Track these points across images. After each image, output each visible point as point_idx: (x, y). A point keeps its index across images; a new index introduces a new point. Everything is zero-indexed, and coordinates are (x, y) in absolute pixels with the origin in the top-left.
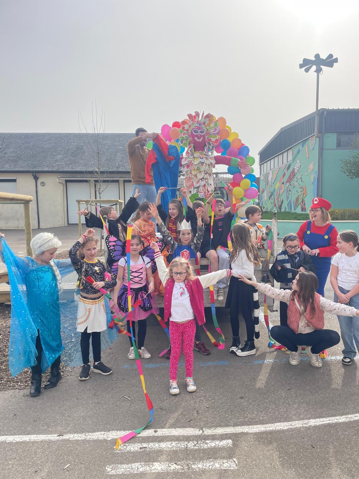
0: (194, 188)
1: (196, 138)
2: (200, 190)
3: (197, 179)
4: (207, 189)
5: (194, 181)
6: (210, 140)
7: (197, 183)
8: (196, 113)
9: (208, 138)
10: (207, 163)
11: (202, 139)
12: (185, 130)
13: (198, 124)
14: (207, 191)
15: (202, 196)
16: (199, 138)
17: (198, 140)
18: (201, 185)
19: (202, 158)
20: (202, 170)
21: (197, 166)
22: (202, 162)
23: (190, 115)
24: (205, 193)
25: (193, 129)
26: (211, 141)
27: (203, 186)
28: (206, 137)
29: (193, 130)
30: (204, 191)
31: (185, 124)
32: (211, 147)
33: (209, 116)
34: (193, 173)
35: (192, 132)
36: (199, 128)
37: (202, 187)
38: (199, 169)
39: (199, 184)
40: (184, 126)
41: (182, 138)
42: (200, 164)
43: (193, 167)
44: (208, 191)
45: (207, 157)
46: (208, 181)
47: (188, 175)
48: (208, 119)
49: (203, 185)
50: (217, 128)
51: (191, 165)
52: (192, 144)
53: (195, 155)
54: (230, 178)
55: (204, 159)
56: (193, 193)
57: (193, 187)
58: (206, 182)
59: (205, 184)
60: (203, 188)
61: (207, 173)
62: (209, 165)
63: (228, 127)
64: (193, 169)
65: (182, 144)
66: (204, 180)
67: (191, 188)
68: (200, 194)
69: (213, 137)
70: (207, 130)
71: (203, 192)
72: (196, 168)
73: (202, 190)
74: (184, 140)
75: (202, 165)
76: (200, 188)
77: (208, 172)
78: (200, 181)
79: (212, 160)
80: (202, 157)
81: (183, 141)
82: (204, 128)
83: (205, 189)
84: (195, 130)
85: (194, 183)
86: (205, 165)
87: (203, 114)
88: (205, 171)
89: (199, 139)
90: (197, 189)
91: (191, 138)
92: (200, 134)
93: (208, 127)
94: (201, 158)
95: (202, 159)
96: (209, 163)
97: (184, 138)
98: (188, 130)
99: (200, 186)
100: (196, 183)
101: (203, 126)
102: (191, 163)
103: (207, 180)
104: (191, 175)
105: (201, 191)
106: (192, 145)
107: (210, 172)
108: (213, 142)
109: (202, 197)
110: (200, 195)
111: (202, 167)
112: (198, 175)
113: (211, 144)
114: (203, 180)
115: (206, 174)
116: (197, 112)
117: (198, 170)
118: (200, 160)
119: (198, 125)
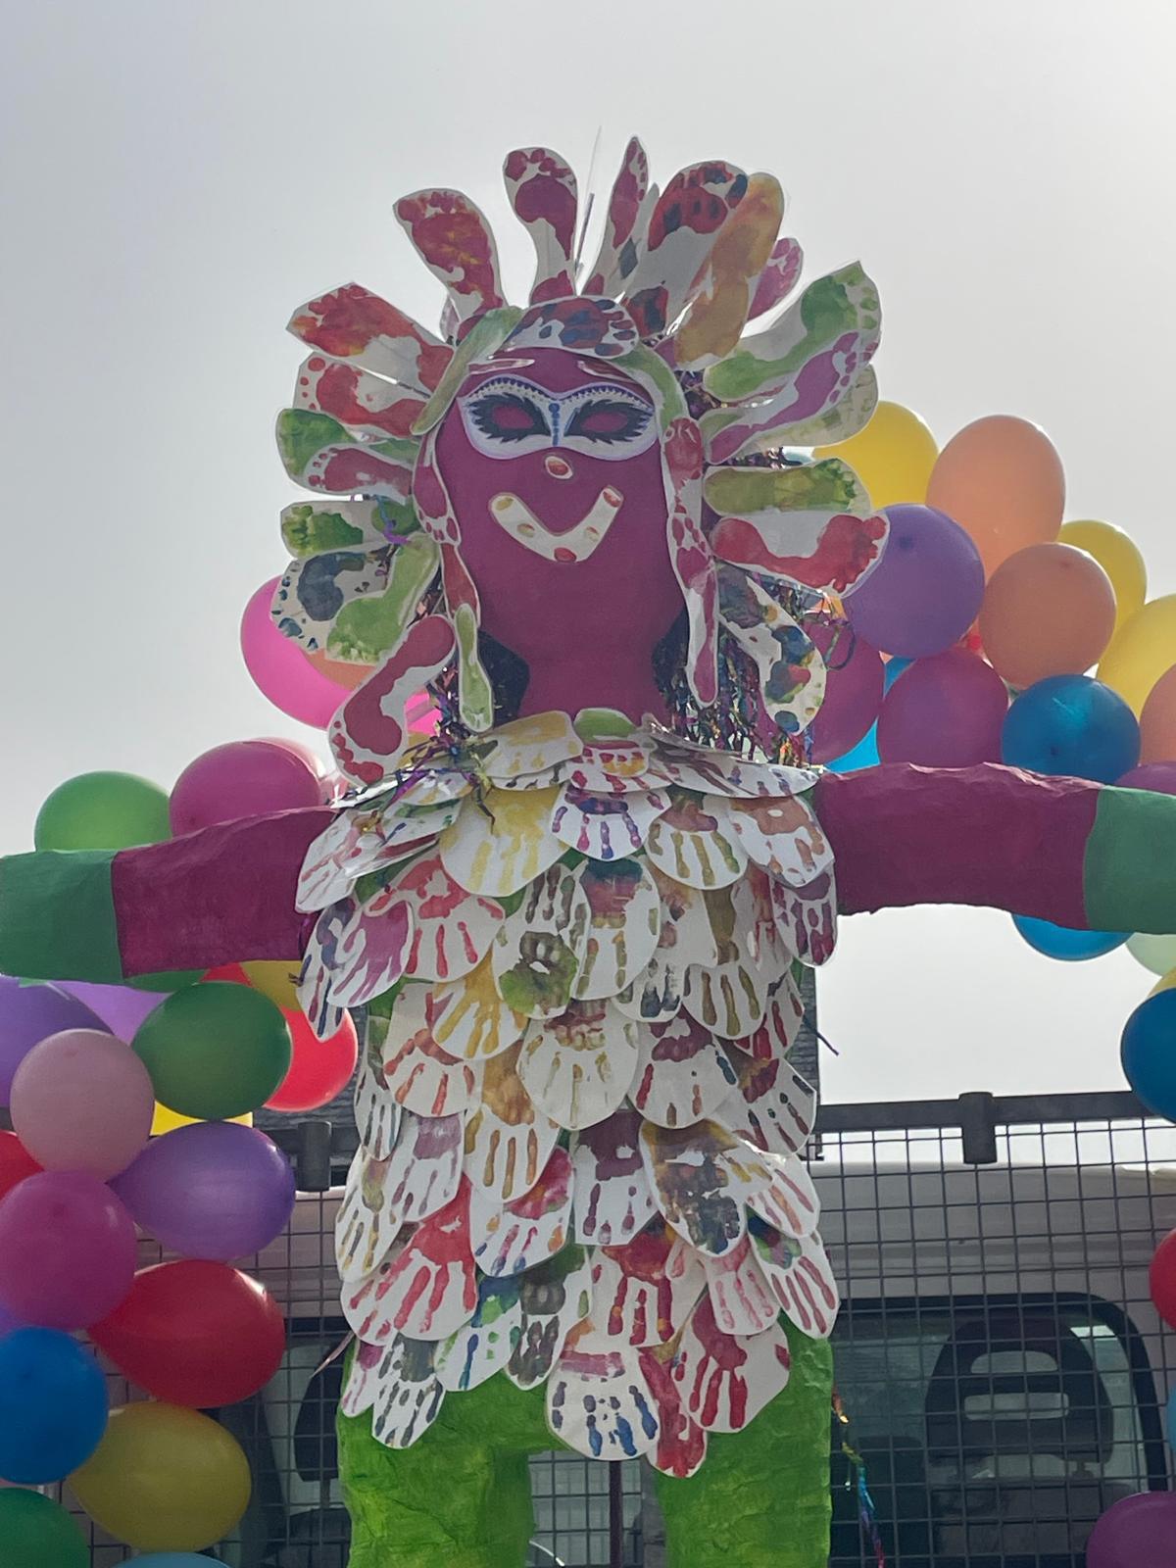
0: (484, 1290)
1: (510, 513)
2: (568, 1317)
3: (521, 1132)
4: (704, 1316)
5: (476, 1177)
6: (744, 543)
7: (529, 1206)
8: (532, 171)
9: (710, 518)
10: (695, 880)
11: (603, 514)
12: (362, 417)
13: (557, 326)
14: (693, 1348)
15: (606, 1427)
16: (560, 512)
17: (544, 543)
18: (594, 1240)
19: (615, 803)
20: (600, 985)
21: (517, 926)
22: (595, 851)
23: (430, 212)
24: (659, 1371)
25: (473, 383)
26: (770, 560)
27: (617, 1254)
28: (681, 495)
29: (463, 402)
30: (652, 1339)
31: (362, 341)
32: (767, 655)
33: (721, 190)
34: (468, 1022)
35: (450, 432)
36: (554, 371)
37: (613, 1272)
38: (561, 971)
39: (551, 1223)
40: (352, 361)
41: (322, 539)
42: (580, 896)
43: (454, 941)
44: (727, 1351)
45: (691, 780)
46: (710, 1175)
47: (394, 1081)
48: (709, 241)
49: (621, 1238)
50: (839, 361)
51: (429, 911)
52: (465, 607)
53: (497, 768)
54: (1132, 1176)
55: (645, 816)
56: (451, 1384)
57: (455, 1269)
58: (675, 1185)
59: (658, 1223)
60: (635, 1286)
61: (700, 1037)
62: (720, 903)
63: (1097, 534)
64: (460, 966)
65: (324, 616)
66: (646, 1150)
67: (435, 1302)
68: (578, 1387)
69: (780, 506)
70: (699, 403)
71: (631, 1357)
72: (507, 959)
73: (615, 1326)
74: (355, 562)
75: (608, 909)
76: (576, 1283)
77: (719, 1029)
78: (584, 1164)
79: (768, 827)
80: (598, 784)
81: (345, 580)
82: (641, 377)
83: (665, 1309)
84: (497, 390)
85: (485, 1204)
86: (645, 901)
87: (629, 186)
88: (651, 1005)
89: (558, 520)
90: (531, 1307)
91: (440, 524)
92: (566, 442)
93: (705, 364)
94: (589, 804)
95: (616, 822)
96: (724, 877)
97: (356, 536)
98: (397, 418)
99: (567, 1258)
100: (517, 1207)
101: (627, 346)
102: (436, 887)
103: (693, 1158)
104: (434, 1068)
105: (587, 1345)
106: (468, 617)
107: (748, 1027)
108: (792, 564)
109: (613, 1451)
110: (573, 1413)
111: (605, 935)
112: (533, 1072)
113: (764, 598)
114: (625, 1152)
115: (670, 1050)
116: (539, 154)
117: (538, 982)
118: (573, 826)
119: (545, 334)
